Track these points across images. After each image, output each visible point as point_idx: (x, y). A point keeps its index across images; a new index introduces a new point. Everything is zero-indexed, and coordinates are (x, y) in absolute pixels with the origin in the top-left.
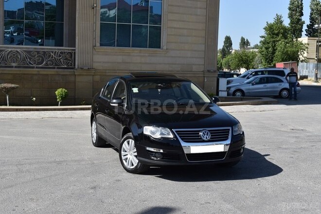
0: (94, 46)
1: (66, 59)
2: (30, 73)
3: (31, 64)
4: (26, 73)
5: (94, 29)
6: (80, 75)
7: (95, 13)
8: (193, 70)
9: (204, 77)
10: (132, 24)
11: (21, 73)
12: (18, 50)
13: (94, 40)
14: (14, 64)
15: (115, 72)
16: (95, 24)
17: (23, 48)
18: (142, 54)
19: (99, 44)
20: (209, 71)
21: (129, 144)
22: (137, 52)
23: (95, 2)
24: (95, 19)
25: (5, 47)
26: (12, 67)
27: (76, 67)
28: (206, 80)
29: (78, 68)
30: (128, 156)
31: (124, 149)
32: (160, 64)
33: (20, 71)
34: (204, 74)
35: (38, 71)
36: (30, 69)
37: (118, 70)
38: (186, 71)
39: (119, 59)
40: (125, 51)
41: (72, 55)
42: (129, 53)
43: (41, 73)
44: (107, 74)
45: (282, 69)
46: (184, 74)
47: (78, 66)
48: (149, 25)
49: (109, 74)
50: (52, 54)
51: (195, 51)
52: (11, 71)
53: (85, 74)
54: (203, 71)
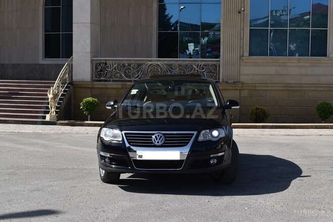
0: (242, 56)
1: (210, 72)
5: (242, 36)
6: (225, 90)
7: (242, 18)
10: (288, 28)
12: (159, 63)
13: (242, 49)
15: (268, 86)
16: (242, 31)
17: (163, 61)
18: (301, 64)
19: (247, 54)
22: (295, 61)
23: (242, 6)
24: (242, 25)
25: (145, 60)
27: (221, 80)
29: (223, 82)
32: (326, 75)
37: (270, 84)
39: (272, 70)
40: (279, 61)
41: (216, 67)
42: (285, 63)
44: (257, 89)
47: (223, 79)
48: (310, 28)
49: (259, 88)
50: (194, 66)
53: (230, 88)
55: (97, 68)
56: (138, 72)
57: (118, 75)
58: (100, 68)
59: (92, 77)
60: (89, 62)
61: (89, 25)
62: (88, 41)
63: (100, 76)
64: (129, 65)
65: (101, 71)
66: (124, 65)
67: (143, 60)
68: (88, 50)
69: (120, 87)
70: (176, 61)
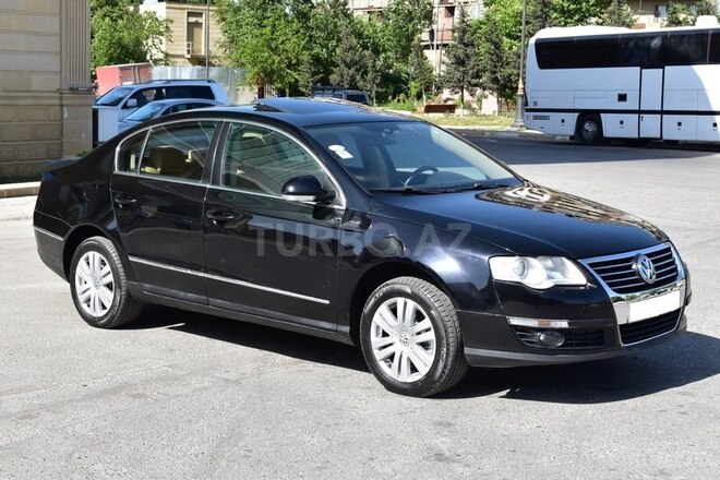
8: (34, 88)
9: (62, 105)
20: (73, 90)
21: (394, 311)
28: (66, 115)
30: (397, 349)
31: (378, 327)
34: (61, 98)
38: (16, 91)
45: (205, 84)
46: (11, 98)
51: (36, 34)
54: (60, 91)
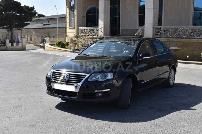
2: (193, 41)
3: (194, 36)
4: (190, 41)
11: (187, 41)
12: (187, 28)
14: (184, 37)
17: (190, 27)
25: (180, 27)
26: (183, 38)
33: (187, 40)
35: (197, 40)
36: (192, 39)
43: (199, 42)
52: (182, 40)
55: (156, 31)
56: (176, 33)
57: (166, 34)
58: (157, 31)
59: (153, 36)
60: (152, 28)
61: (152, 9)
62: (152, 18)
63: (157, 35)
64: (172, 29)
65: (158, 32)
66: (169, 29)
67: (179, 27)
68: (152, 22)
69: (166, 40)
70: (197, 27)
